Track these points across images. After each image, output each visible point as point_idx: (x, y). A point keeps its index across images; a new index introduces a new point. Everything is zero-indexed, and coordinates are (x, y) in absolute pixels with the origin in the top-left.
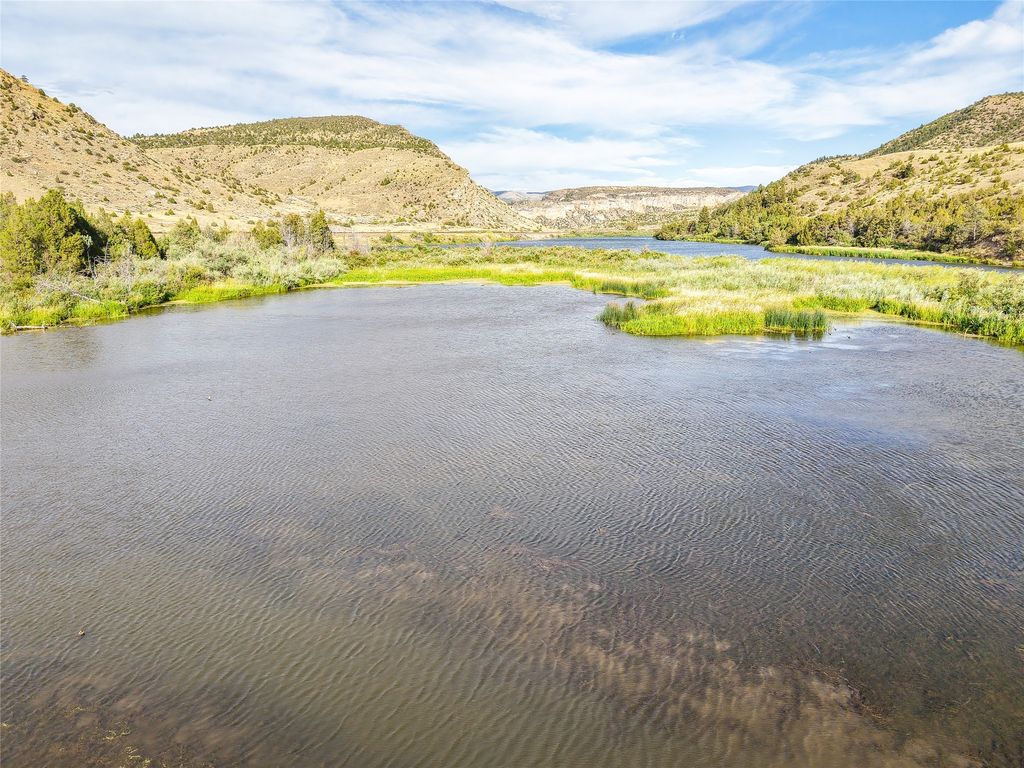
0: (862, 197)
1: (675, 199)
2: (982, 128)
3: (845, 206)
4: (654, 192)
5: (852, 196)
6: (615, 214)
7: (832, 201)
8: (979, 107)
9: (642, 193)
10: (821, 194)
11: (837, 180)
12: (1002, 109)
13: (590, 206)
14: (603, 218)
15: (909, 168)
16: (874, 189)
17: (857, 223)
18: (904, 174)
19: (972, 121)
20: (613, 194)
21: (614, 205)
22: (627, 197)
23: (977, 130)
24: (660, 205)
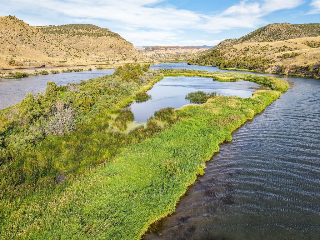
0: (238, 56)
1: (184, 50)
2: (268, 33)
3: (234, 57)
4: (178, 48)
5: (236, 55)
6: (167, 55)
7: (231, 56)
8: (267, 27)
9: (175, 48)
10: (229, 54)
11: (232, 50)
12: (273, 28)
13: (159, 52)
14: (164, 56)
15: (248, 49)
16: (241, 53)
17: (237, 63)
18: (247, 50)
19: (266, 31)
20: (166, 48)
21: (167, 52)
22: (170, 49)
23: (267, 34)
24: (180, 52)
